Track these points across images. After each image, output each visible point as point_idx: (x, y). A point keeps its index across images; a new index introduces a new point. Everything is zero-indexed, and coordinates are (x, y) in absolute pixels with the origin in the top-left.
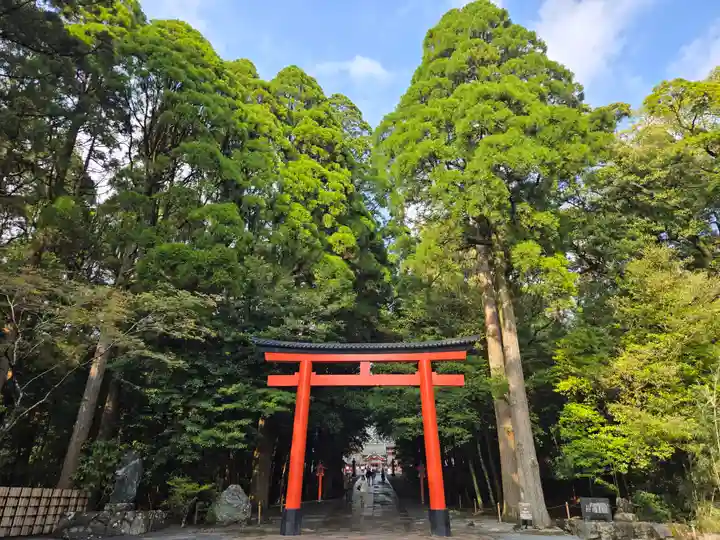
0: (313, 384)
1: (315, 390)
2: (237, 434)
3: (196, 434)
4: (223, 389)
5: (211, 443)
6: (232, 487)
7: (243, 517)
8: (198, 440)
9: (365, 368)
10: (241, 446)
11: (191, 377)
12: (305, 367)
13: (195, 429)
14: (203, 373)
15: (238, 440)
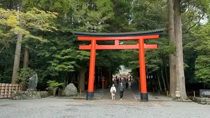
0: (96, 49)
1: (97, 51)
2: (70, 66)
3: (56, 66)
4: (64, 51)
5: (61, 70)
6: (70, 84)
7: (75, 94)
8: (56, 68)
9: (117, 42)
10: (72, 70)
11: (52, 46)
12: (94, 42)
13: (55, 64)
14: (55, 44)
15: (71, 69)
